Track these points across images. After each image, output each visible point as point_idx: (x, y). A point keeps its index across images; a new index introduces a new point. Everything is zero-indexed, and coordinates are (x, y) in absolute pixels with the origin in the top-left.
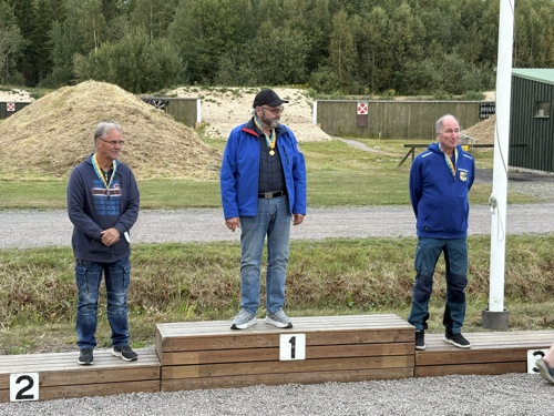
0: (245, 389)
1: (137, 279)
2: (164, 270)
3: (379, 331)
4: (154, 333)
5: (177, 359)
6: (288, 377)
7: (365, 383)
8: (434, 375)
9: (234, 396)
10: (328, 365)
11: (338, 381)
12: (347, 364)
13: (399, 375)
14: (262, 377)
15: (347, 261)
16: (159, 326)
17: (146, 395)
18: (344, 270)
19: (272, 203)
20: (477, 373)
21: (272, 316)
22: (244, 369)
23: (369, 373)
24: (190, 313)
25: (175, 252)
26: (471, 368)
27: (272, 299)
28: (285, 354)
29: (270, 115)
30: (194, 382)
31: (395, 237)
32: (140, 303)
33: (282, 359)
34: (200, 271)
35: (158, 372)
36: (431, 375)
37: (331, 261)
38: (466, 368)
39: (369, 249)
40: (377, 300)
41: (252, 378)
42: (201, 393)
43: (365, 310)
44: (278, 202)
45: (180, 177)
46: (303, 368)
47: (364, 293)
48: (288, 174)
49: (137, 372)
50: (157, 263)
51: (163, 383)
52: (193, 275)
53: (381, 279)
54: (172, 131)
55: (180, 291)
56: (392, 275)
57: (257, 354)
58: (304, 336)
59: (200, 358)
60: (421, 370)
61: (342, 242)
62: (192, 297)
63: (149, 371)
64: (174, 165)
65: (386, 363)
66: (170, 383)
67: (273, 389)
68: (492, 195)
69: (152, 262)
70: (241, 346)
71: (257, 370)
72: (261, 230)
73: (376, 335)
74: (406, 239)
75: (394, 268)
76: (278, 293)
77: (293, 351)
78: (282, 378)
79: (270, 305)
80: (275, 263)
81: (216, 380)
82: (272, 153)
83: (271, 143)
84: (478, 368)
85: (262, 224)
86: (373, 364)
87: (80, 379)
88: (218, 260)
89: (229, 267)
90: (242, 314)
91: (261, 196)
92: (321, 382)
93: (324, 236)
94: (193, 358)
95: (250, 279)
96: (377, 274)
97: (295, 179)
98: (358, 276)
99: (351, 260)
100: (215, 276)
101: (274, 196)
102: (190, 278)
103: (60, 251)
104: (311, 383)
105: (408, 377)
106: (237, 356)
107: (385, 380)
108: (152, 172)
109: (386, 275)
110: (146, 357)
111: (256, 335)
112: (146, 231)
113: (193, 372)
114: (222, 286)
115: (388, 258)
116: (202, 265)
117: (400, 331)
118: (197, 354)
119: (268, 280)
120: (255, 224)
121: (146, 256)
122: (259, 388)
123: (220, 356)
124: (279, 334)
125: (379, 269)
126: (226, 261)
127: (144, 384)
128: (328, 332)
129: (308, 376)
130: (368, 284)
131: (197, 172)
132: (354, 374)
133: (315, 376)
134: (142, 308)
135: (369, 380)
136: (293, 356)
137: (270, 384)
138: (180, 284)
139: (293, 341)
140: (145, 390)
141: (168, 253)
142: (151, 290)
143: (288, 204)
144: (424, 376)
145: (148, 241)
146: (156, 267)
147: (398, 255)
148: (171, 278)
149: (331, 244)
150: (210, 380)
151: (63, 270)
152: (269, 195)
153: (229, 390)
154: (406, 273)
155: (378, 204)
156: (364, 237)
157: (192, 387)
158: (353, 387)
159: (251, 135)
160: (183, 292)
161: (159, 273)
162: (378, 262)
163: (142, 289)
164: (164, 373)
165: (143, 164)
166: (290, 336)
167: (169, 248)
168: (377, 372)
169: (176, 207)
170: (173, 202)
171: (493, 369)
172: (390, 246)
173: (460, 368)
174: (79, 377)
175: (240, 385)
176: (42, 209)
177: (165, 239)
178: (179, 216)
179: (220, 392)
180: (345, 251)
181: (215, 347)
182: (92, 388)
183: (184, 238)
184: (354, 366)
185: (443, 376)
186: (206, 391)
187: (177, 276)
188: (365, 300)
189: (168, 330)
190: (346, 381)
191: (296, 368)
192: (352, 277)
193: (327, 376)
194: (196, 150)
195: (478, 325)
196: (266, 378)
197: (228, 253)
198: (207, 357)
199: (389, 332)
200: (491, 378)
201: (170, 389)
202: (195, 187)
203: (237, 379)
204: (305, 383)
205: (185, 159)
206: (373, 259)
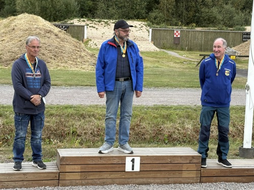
0: (106, 186)
1: (48, 124)
2: (63, 120)
3: (181, 157)
4: (56, 154)
5: (68, 168)
6: (130, 180)
7: (173, 185)
8: (211, 182)
10: (152, 175)
11: (158, 184)
12: (163, 175)
13: (191, 181)
14: (116, 180)
15: (165, 118)
16: (59, 150)
17: (51, 188)
18: (163, 123)
19: (123, 84)
20: (235, 182)
21: (122, 146)
22: (106, 175)
23: (175, 179)
24: (77, 144)
25: (69, 110)
26: (232, 178)
27: (122, 137)
28: (128, 168)
29: (123, 34)
30: (78, 182)
31: (192, 106)
32: (49, 138)
33: (126, 170)
34: (83, 121)
35: (58, 176)
36: (209, 182)
37: (157, 118)
38: (229, 178)
39: (178, 112)
40: (181, 140)
41: (110, 181)
42: (81, 188)
43: (174, 145)
44: (126, 83)
45: (74, 69)
46: (138, 176)
47: (174, 136)
48: (133, 68)
49: (46, 175)
50: (59, 116)
51: (60, 182)
52: (79, 123)
53: (184, 128)
54: (70, 43)
55: (71, 132)
56: (190, 126)
57: (113, 167)
58: (139, 158)
59: (81, 168)
60: (204, 179)
61: (163, 107)
62: (79, 136)
63: (52, 175)
64: (70, 62)
65: (185, 175)
66: (64, 182)
67: (121, 187)
68: (247, 83)
69: (57, 115)
70: (104, 162)
71: (113, 176)
72: (117, 99)
73: (179, 159)
75: (191, 122)
76: (125, 134)
77: (133, 166)
78: (126, 181)
79: (121, 140)
80: (124, 117)
81: (90, 181)
82: (124, 56)
83: (124, 50)
84: (236, 179)
85: (117, 95)
86: (177, 175)
87: (14, 178)
88: (93, 115)
89: (99, 119)
90: (105, 145)
91: (117, 80)
92: (148, 184)
93: (153, 104)
94: (77, 168)
95: (110, 126)
96: (182, 125)
97: (137, 71)
98: (171, 126)
99: (168, 118)
100: (91, 124)
101: (125, 80)
102: (77, 124)
103: (5, 107)
104: (142, 184)
105: (197, 183)
106: (103, 168)
107: (184, 184)
108: (58, 66)
109: (186, 126)
110: (51, 167)
111: (113, 157)
112: (54, 99)
113: (77, 176)
114: (95, 130)
115: (188, 117)
116: (84, 118)
117: (193, 157)
118: (79, 166)
119: (120, 127)
120: (114, 96)
121: (53, 112)
122: (113, 186)
123: (92, 168)
124: (125, 157)
125: (183, 123)
126: (98, 116)
127: (50, 182)
128: (153, 156)
129: (141, 180)
130: (177, 131)
131: (83, 66)
132: (167, 180)
133: (145, 180)
134: (50, 141)
135: (175, 183)
136: (133, 169)
137: (119, 184)
138: (71, 128)
139: (133, 161)
140: (50, 185)
141: (65, 111)
142: (55, 131)
143: (132, 85)
144: (206, 182)
145: (55, 103)
146: (59, 118)
147: (194, 116)
148: (67, 124)
149: (156, 108)
150: (86, 181)
151: (7, 118)
152: (122, 79)
153: (96, 187)
155: (183, 87)
156: (176, 105)
157: (76, 185)
158: (166, 187)
159: (113, 46)
160: (73, 132)
161: (60, 121)
162: (183, 119)
163: (50, 130)
164: (60, 176)
165: (53, 61)
166: (132, 158)
167: (66, 108)
168: (180, 180)
169: (71, 85)
170: (70, 83)
171: (244, 179)
172: (190, 110)
173: (226, 178)
174: (13, 177)
175: (103, 184)
177: (64, 103)
179: (91, 188)
180: (165, 112)
181: (89, 163)
182: (21, 183)
183: (75, 102)
184: (167, 176)
185: (216, 182)
186: (84, 187)
187: (70, 123)
188: (174, 140)
189: (64, 153)
190: (162, 184)
191: (134, 176)
192: (168, 127)
193: (152, 181)
194: (83, 54)
195: (237, 155)
196: (118, 181)
197: (99, 111)
198: (85, 168)
199: (186, 157)
200: (243, 184)
201: (64, 185)
202: (82, 74)
203: (101, 180)
204: (139, 184)
205: (77, 59)
206: (180, 117)
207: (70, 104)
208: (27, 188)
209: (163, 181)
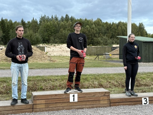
2: (36, 83)
5: (38, 102)
6: (72, 107)
7: (96, 109)
8: (116, 106)
9: (56, 113)
10: (84, 103)
11: (88, 108)
12: (90, 103)
13: (105, 106)
15: (85, 80)
16: (33, 93)
17: (28, 114)
18: (84, 82)
20: (128, 105)
22: (59, 105)
23: (97, 105)
25: (39, 78)
26: (126, 103)
28: (71, 100)
30: (43, 109)
31: (97, 74)
33: (70, 101)
34: (45, 83)
35: (32, 106)
39: (90, 76)
41: (61, 108)
42: (45, 113)
45: (41, 62)
46: (77, 104)
50: (34, 81)
51: (34, 110)
52: (44, 84)
54: (39, 51)
55: (40, 88)
56: (97, 83)
57: (63, 100)
58: (77, 94)
59: (45, 102)
60: (112, 104)
62: (44, 90)
64: (39, 60)
65: (102, 102)
66: (36, 110)
67: (68, 111)
70: (58, 98)
71: (63, 105)
73: (98, 94)
74: (99, 74)
75: (97, 81)
77: (74, 99)
78: (70, 107)
81: (50, 109)
84: (128, 103)
86: (98, 102)
88: (50, 80)
89: (53, 82)
92: (82, 108)
94: (43, 102)
96: (93, 83)
98: (88, 83)
100: (50, 84)
102: (43, 84)
103: (7, 78)
104: (79, 109)
105: (108, 106)
106: (58, 101)
107: (101, 107)
108: (34, 61)
109: (95, 83)
113: (43, 106)
114: (52, 86)
115: (95, 79)
116: (46, 81)
117: (105, 92)
118: (44, 100)
121: (31, 79)
122: (63, 111)
123: (52, 101)
124: (69, 94)
125: (93, 82)
126: (53, 80)
127: (28, 110)
128: (84, 93)
129: (79, 107)
130: (91, 85)
131: (45, 61)
132: (92, 106)
135: (97, 107)
136: (74, 101)
137: (67, 109)
138: (40, 86)
139: (74, 96)
140: (28, 112)
141: (37, 78)
142: (32, 88)
144: (113, 106)
145: (31, 76)
146: (34, 82)
147: (98, 78)
148: (38, 85)
150: (48, 109)
151: (8, 83)
153: (54, 112)
154: (100, 82)
157: (43, 111)
158: (92, 110)
160: (41, 88)
161: (34, 83)
163: (30, 88)
164: (34, 107)
165: (31, 59)
166: (73, 94)
167: (37, 77)
168: (99, 105)
169: (39, 68)
170: (39, 67)
171: (132, 103)
172: (96, 76)
174: (7, 108)
175: (58, 110)
176: (4, 69)
177: (36, 75)
178: (40, 70)
179: (51, 112)
180: (84, 77)
181: (50, 98)
182: (11, 112)
183: (42, 75)
184: (92, 103)
185: (118, 106)
186: (47, 112)
189: (35, 94)
190: (90, 108)
191: (75, 104)
192: (86, 84)
193: (84, 106)
194: (45, 56)
195: (124, 93)
196: (66, 107)
197: (53, 78)
198: (47, 101)
199: (102, 93)
200: (132, 106)
201: (36, 112)
202: (44, 64)
203: (57, 108)
204: (78, 109)
205: (42, 58)
206: (92, 79)
207: (39, 75)
208: (15, 114)
209: (90, 106)
